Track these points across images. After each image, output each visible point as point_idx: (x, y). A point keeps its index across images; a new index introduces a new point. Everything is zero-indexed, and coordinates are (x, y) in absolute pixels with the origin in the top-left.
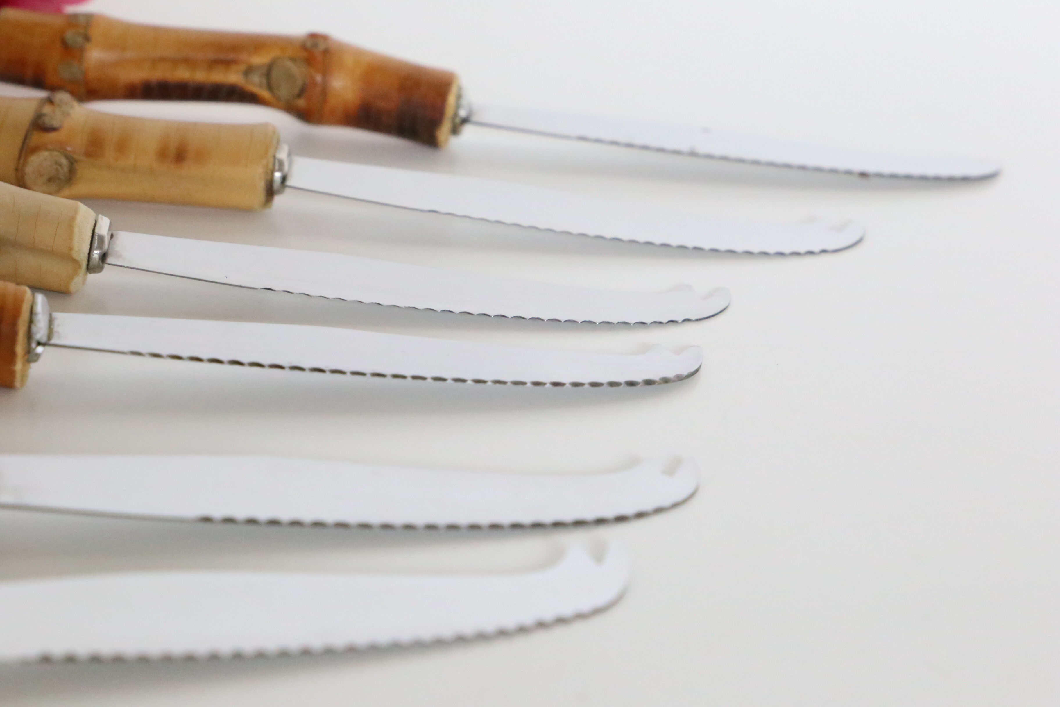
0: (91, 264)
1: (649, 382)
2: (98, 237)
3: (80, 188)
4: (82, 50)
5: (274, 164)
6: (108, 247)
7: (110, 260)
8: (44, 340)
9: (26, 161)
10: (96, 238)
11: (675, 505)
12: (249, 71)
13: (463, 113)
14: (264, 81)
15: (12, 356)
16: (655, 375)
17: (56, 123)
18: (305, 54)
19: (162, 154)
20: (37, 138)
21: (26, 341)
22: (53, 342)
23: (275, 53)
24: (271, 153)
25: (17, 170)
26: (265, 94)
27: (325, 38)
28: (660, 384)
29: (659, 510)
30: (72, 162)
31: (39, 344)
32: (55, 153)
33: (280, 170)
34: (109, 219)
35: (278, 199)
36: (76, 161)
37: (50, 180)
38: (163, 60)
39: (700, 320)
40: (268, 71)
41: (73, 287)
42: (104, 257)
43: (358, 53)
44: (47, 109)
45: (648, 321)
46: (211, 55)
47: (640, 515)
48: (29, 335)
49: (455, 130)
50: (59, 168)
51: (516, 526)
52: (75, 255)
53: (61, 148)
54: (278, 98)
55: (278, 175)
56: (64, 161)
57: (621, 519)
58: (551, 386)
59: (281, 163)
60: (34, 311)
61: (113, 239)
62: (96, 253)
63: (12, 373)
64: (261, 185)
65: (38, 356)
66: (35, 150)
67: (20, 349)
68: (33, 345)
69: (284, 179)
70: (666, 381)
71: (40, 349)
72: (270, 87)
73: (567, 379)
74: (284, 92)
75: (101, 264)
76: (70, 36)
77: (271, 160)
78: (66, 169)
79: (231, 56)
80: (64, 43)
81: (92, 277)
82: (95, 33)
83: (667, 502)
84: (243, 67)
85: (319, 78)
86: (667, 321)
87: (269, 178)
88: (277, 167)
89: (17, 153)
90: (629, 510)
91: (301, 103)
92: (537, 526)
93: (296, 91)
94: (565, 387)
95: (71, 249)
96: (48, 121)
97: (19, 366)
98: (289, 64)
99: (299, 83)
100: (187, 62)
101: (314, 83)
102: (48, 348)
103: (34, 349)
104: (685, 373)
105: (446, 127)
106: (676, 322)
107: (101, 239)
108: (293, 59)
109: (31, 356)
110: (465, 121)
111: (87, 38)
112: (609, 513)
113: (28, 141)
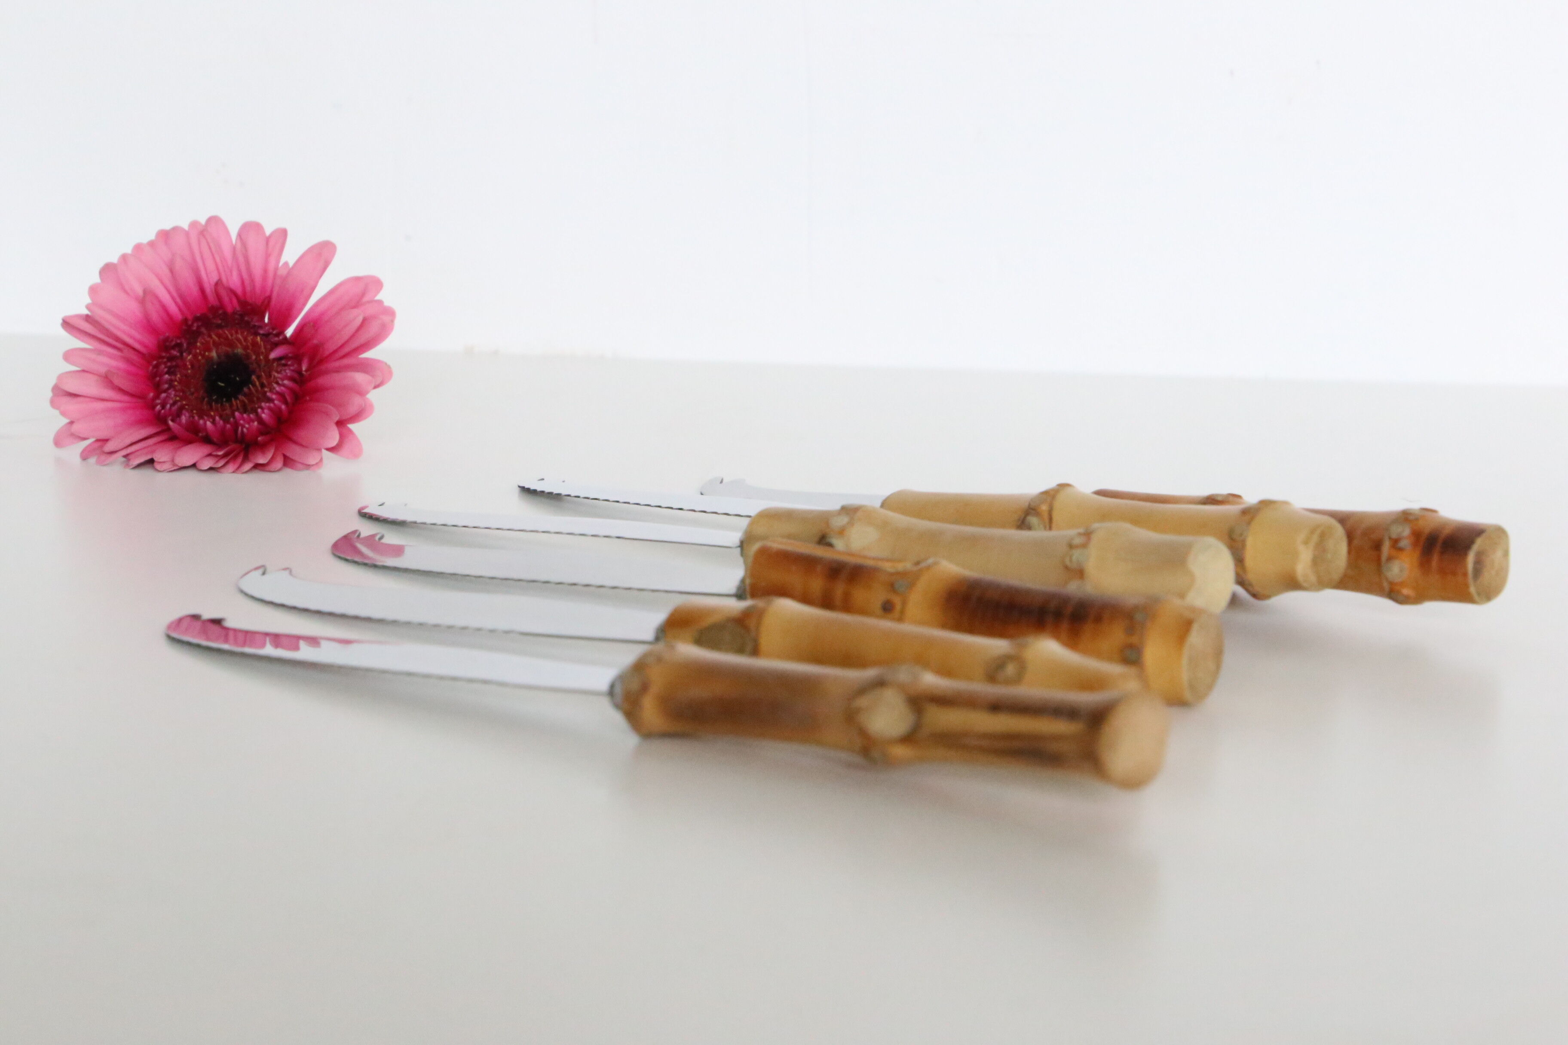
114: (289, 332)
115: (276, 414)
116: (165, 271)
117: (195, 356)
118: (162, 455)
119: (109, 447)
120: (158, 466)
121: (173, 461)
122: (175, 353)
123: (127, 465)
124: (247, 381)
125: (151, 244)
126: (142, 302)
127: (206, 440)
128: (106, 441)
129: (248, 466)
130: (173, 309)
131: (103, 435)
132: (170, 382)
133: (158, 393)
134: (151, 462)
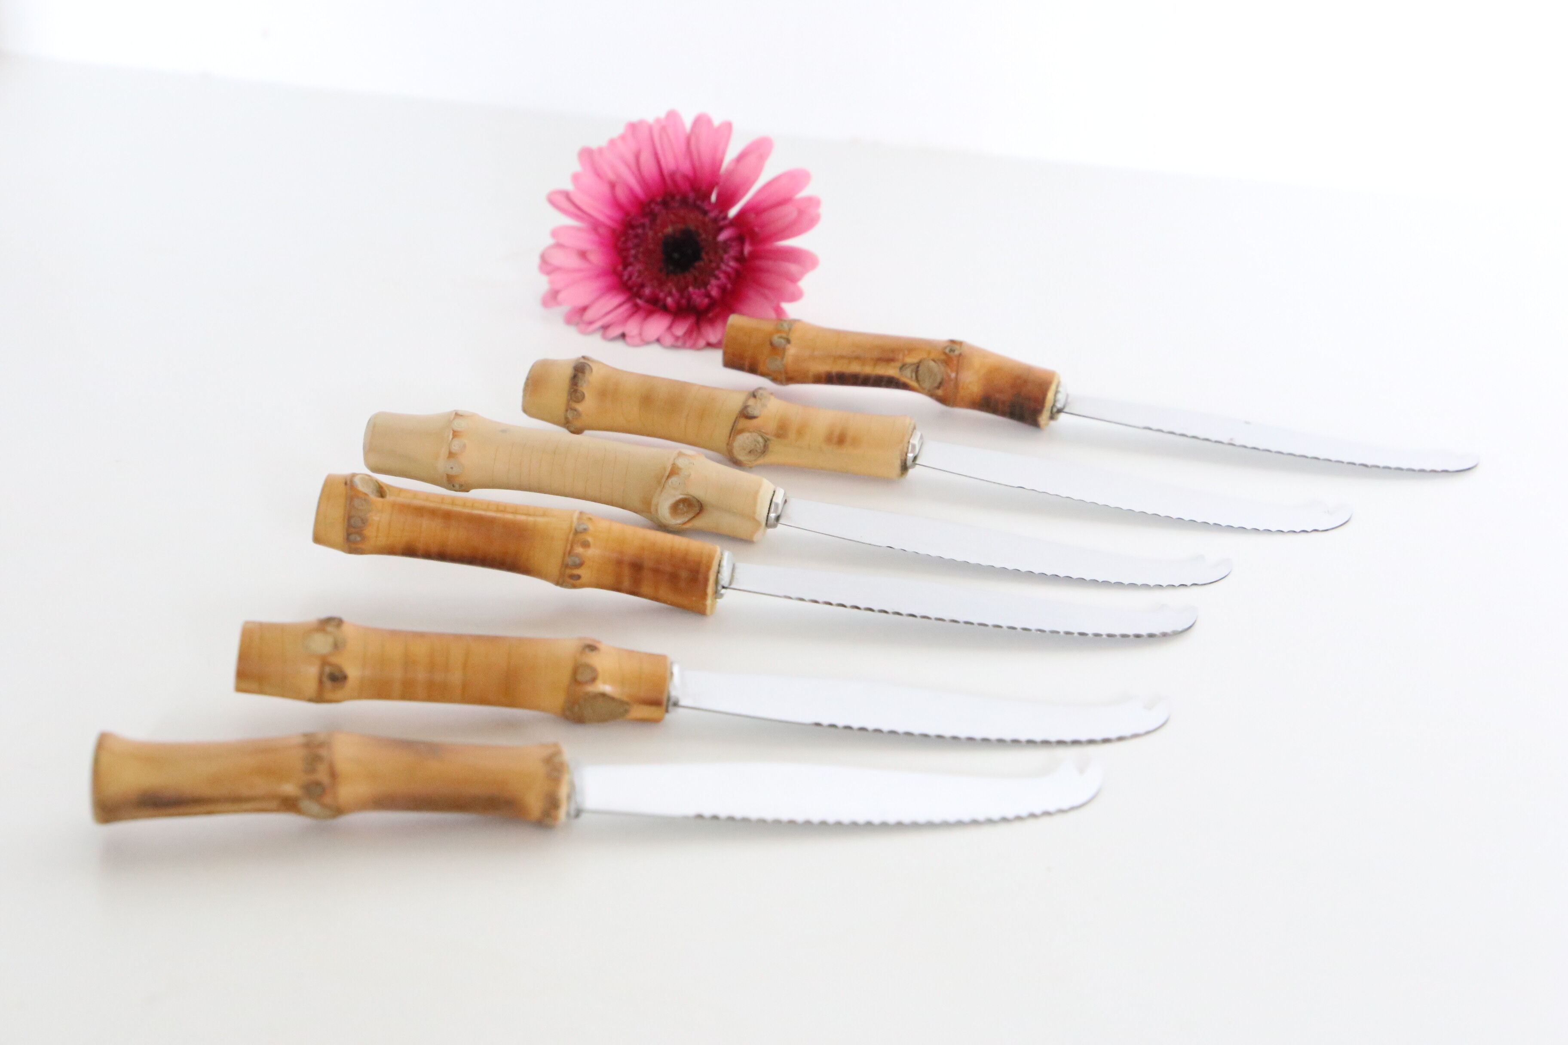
0: (769, 523)
1: (1151, 636)
2: (775, 505)
3: (769, 459)
4: (784, 350)
5: (908, 448)
6: (782, 511)
7: (782, 521)
8: (726, 585)
9: (734, 440)
10: (773, 505)
11: (1148, 733)
12: (903, 367)
13: (1059, 405)
14: (914, 375)
15: (704, 595)
16: (1156, 631)
17: (756, 413)
18: (943, 357)
19: (829, 439)
20: (743, 423)
21: (714, 585)
22: (732, 586)
23: (923, 355)
24: (906, 440)
25: (728, 444)
26: (914, 384)
27: (960, 343)
28: (1159, 637)
29: (1135, 736)
30: (766, 441)
31: (724, 587)
32: (754, 434)
33: (913, 451)
34: (784, 489)
35: (911, 472)
36: (768, 439)
37: (750, 452)
38: (842, 357)
39: (1205, 584)
40: (917, 367)
41: (756, 538)
42: (778, 518)
43: (984, 354)
44: (751, 402)
45: (1164, 584)
46: (876, 354)
47: (1121, 739)
48: (717, 582)
49: (1052, 417)
50: (757, 444)
51: (1030, 742)
52: (757, 518)
53: (759, 431)
54: (924, 389)
55: (910, 455)
56: (760, 439)
57: (1106, 741)
58: (1078, 635)
59: (914, 447)
60: (721, 565)
61: (787, 504)
62: (773, 515)
63: (705, 606)
64: (897, 463)
65: (722, 595)
66: (741, 431)
67: (710, 590)
68: (719, 588)
69: (915, 458)
70: (1165, 635)
71: (723, 591)
72: (917, 380)
73: (1090, 631)
74: (927, 385)
75: (775, 522)
76: (776, 339)
77: (906, 445)
78: (762, 445)
79: (891, 355)
80: (771, 344)
81: (770, 531)
82: (793, 337)
83: (1141, 730)
84: (899, 364)
85: (953, 375)
86: (1178, 585)
87: (903, 458)
88: (910, 450)
89: (728, 435)
90: (1113, 735)
91: (940, 392)
92: (1046, 743)
93: (936, 385)
94: (1088, 636)
95: (754, 513)
96: (752, 411)
97: (709, 602)
98: (932, 364)
99: (939, 380)
100: (857, 358)
101: (949, 376)
102: (728, 591)
103: (720, 591)
104: (1180, 629)
105: (1046, 414)
106: (1186, 585)
107: (777, 505)
108: (934, 360)
109: (717, 594)
110: (1060, 411)
111: (788, 341)
112: (1098, 736)
113: (736, 424)
114: (733, 212)
115: (723, 289)
116: (631, 159)
117: (656, 233)
118: (632, 327)
119: (590, 315)
120: (628, 339)
121: (640, 334)
122: (640, 231)
123: (604, 337)
124: (697, 257)
125: (623, 137)
126: (613, 186)
127: (665, 310)
128: (584, 309)
129: (702, 343)
130: (637, 189)
131: (581, 302)
132: (635, 257)
133: (625, 267)
134: (623, 336)
